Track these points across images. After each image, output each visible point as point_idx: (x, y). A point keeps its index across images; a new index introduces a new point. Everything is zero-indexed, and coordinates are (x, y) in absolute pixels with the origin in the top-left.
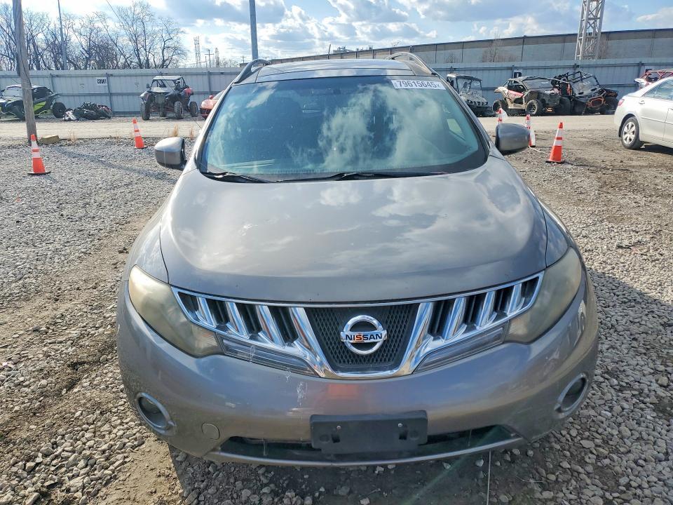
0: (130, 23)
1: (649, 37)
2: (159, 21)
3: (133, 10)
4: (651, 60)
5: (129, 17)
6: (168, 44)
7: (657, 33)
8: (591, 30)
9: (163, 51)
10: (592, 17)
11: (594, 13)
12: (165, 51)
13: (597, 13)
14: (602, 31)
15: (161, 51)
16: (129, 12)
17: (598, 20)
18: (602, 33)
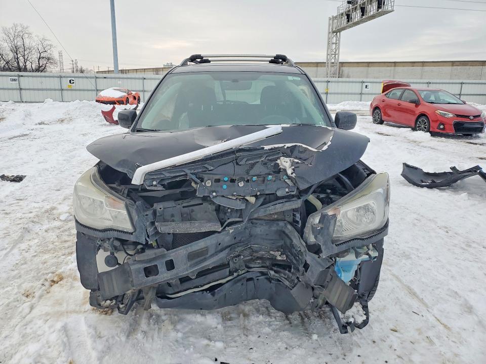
0: (12, 39)
1: (366, 66)
2: (36, 38)
3: (14, 29)
4: (368, 80)
5: (11, 34)
6: (42, 55)
7: (370, 64)
8: (333, 61)
9: (39, 59)
10: (333, 53)
11: (334, 51)
12: (40, 60)
13: (336, 51)
14: (340, 61)
15: (37, 60)
16: (11, 30)
17: (337, 55)
18: (340, 63)
